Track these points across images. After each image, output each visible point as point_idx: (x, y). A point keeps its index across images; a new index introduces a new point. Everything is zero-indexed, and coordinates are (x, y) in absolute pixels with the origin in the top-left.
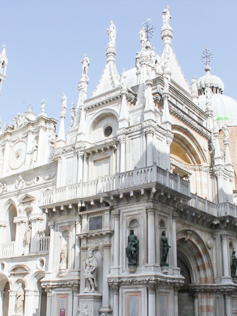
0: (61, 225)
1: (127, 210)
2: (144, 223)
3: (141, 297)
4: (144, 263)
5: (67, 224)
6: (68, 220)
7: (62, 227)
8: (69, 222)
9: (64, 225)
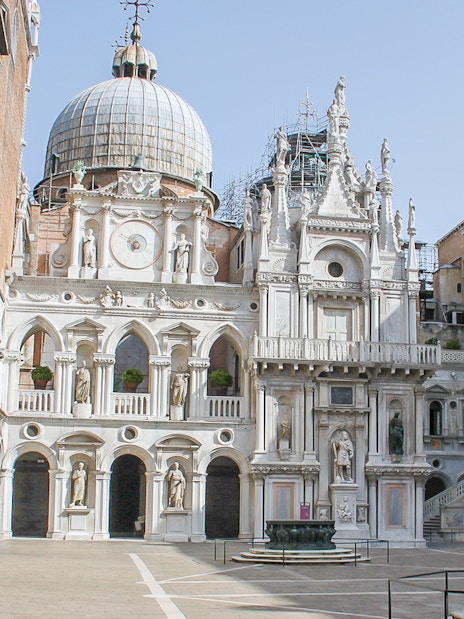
0: (277, 388)
1: (389, 387)
2: (411, 406)
3: (406, 490)
4: (411, 453)
5: (288, 388)
6: (290, 383)
7: (280, 391)
8: (293, 386)
9: (283, 388)
